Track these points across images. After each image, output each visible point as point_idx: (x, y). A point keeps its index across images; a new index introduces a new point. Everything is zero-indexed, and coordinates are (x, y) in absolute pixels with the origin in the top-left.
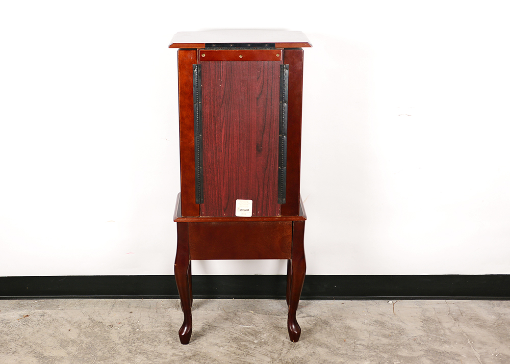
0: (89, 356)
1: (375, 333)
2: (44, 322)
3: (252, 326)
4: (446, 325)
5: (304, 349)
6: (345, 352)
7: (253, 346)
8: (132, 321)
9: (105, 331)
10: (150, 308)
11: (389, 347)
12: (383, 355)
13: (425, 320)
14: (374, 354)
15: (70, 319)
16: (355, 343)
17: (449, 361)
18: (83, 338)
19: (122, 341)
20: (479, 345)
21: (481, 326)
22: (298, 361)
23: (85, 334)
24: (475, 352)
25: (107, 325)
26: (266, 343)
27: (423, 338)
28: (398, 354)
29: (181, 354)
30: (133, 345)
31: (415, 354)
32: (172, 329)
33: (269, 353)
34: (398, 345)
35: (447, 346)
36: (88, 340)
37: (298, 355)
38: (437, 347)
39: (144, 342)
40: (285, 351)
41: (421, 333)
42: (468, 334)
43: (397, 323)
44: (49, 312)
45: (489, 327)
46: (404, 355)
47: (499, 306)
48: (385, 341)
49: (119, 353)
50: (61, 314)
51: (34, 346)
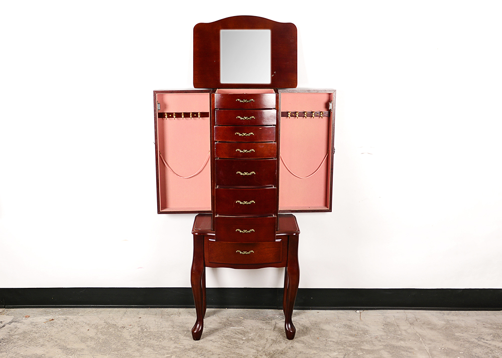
0: (105, 348)
1: (343, 334)
2: (67, 324)
3: (241, 328)
4: (403, 328)
5: (284, 344)
6: (318, 347)
7: (241, 342)
8: (141, 324)
9: (118, 331)
10: (156, 315)
11: (355, 343)
12: (349, 348)
13: (386, 324)
14: (342, 348)
15: (88, 322)
16: (326, 340)
17: (403, 353)
18: (100, 335)
19: (133, 338)
20: (430, 342)
21: (432, 329)
22: (278, 352)
23: (101, 333)
24: (425, 347)
25: (120, 326)
26: (252, 340)
27: (383, 337)
28: (362, 347)
29: (182, 347)
30: (142, 340)
31: (375, 348)
32: (175, 329)
33: (254, 347)
34: (362, 342)
35: (402, 342)
36: (104, 337)
37: (279, 348)
38: (394, 343)
39: (150, 339)
40: (268, 345)
41: (382, 333)
42: (421, 334)
43: (362, 326)
44: (70, 317)
45: (439, 329)
46: (366, 348)
47: (448, 314)
48: (351, 339)
49: (130, 346)
50: (81, 319)
51: (59, 341)
